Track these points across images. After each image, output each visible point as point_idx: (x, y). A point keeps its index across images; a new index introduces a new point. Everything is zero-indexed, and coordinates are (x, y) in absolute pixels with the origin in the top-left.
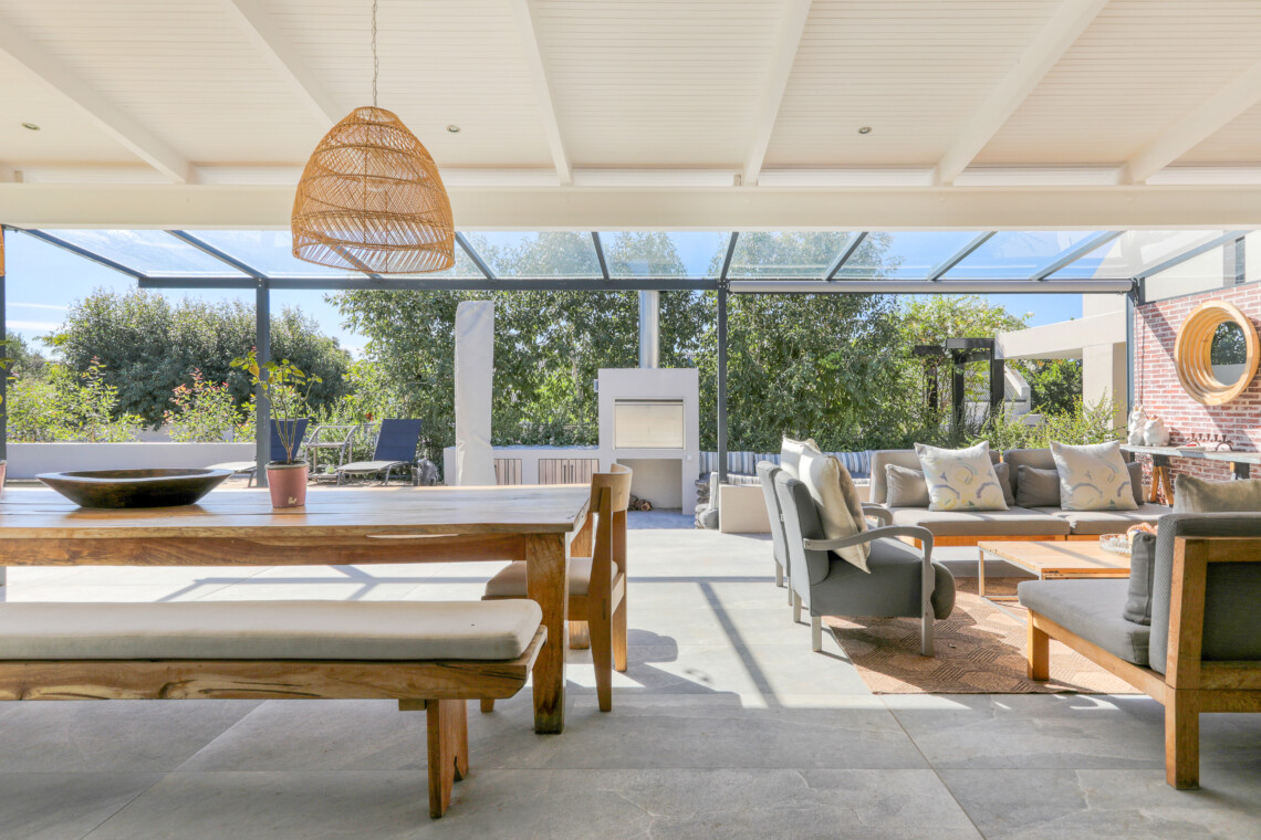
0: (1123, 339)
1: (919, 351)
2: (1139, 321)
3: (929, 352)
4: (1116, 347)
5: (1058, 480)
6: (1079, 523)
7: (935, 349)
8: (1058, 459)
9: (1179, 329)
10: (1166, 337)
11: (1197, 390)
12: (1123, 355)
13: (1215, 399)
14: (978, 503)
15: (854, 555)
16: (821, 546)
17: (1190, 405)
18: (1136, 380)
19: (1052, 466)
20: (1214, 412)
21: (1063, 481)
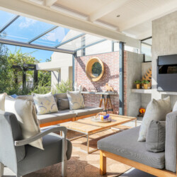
0: (71, 65)
1: (13, 67)
2: (76, 61)
3: (16, 68)
4: (70, 68)
5: (68, 101)
6: (78, 114)
7: (18, 67)
8: (68, 96)
9: (86, 63)
10: (83, 66)
11: (90, 78)
12: (71, 69)
13: (94, 80)
14: (52, 111)
15: (38, 144)
16: (22, 143)
17: (88, 81)
18: (75, 75)
19: (67, 98)
20: (94, 83)
21: (70, 102)
